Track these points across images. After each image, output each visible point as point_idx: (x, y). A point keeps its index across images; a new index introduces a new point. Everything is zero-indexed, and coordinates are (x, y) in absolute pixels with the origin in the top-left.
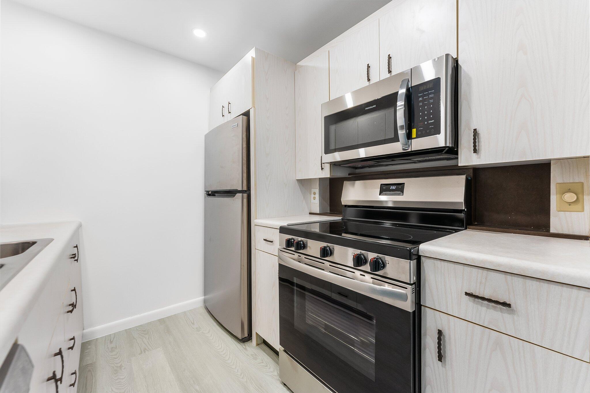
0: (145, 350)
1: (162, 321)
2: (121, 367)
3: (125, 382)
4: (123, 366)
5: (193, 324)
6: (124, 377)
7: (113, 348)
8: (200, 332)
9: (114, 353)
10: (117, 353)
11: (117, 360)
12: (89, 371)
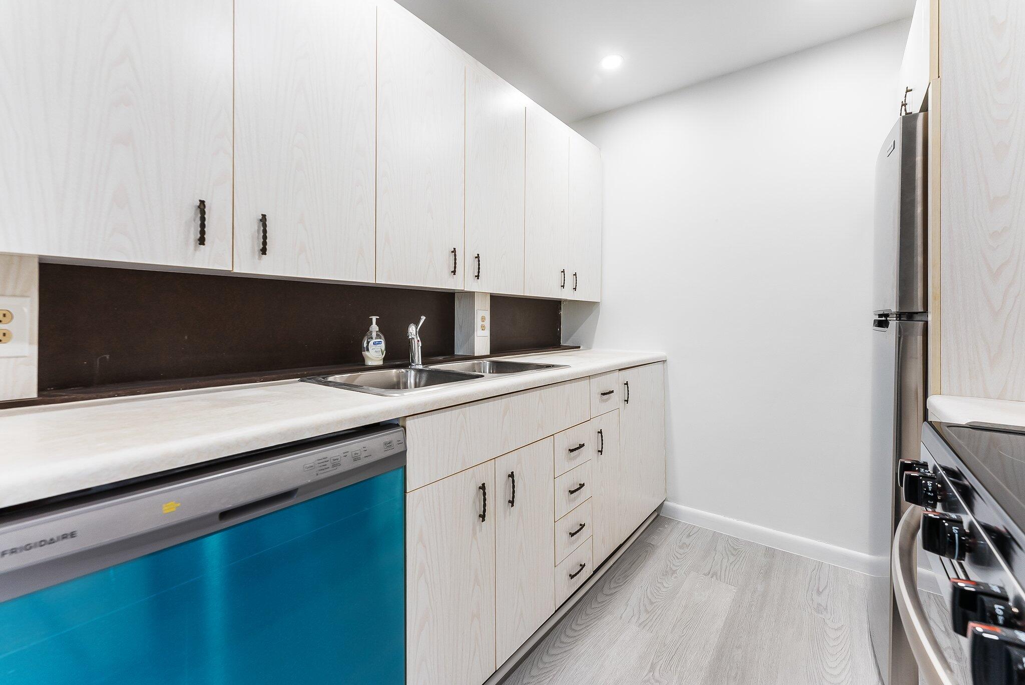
0: (715, 574)
1: (770, 553)
2: (674, 572)
3: (664, 593)
4: (676, 573)
5: (819, 593)
6: (666, 586)
7: (685, 543)
8: (820, 616)
9: (681, 551)
10: (684, 554)
11: (677, 561)
12: (647, 552)
